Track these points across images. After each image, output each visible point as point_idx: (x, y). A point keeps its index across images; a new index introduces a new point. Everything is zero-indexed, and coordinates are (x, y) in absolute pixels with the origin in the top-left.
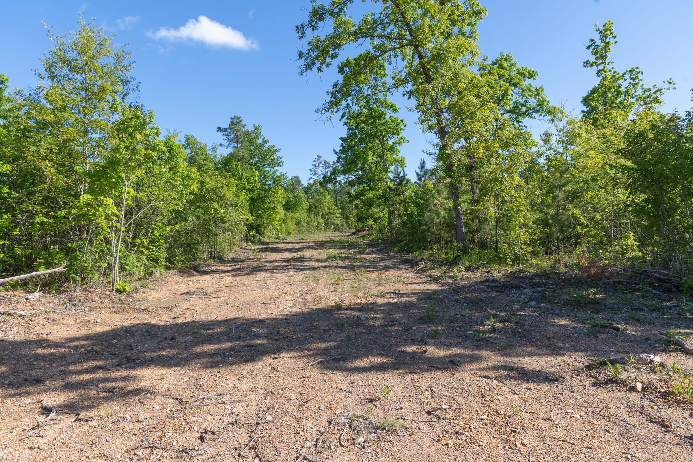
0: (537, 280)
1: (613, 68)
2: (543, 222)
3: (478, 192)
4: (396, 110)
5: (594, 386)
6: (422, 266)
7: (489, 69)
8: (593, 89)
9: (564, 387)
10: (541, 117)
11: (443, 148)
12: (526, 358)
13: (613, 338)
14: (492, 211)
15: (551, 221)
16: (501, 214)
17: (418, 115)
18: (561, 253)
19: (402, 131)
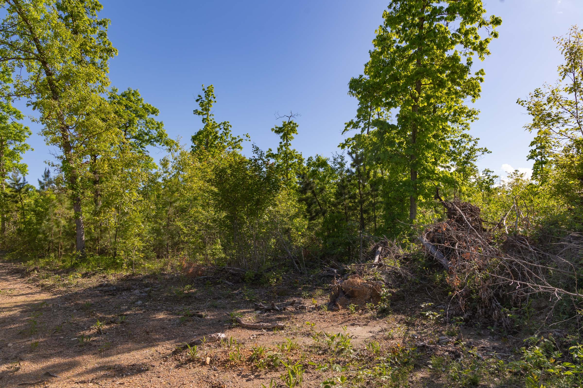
0: (147, 282)
1: (213, 119)
2: (156, 231)
3: (101, 204)
4: (20, 116)
5: (176, 368)
6: (34, 276)
7: (119, 99)
8: (200, 131)
9: (153, 374)
10: (161, 146)
11: (66, 161)
12: (125, 354)
13: (197, 324)
14: (113, 221)
15: (162, 231)
16: (120, 224)
17: (42, 127)
18: (170, 257)
19: (25, 138)
